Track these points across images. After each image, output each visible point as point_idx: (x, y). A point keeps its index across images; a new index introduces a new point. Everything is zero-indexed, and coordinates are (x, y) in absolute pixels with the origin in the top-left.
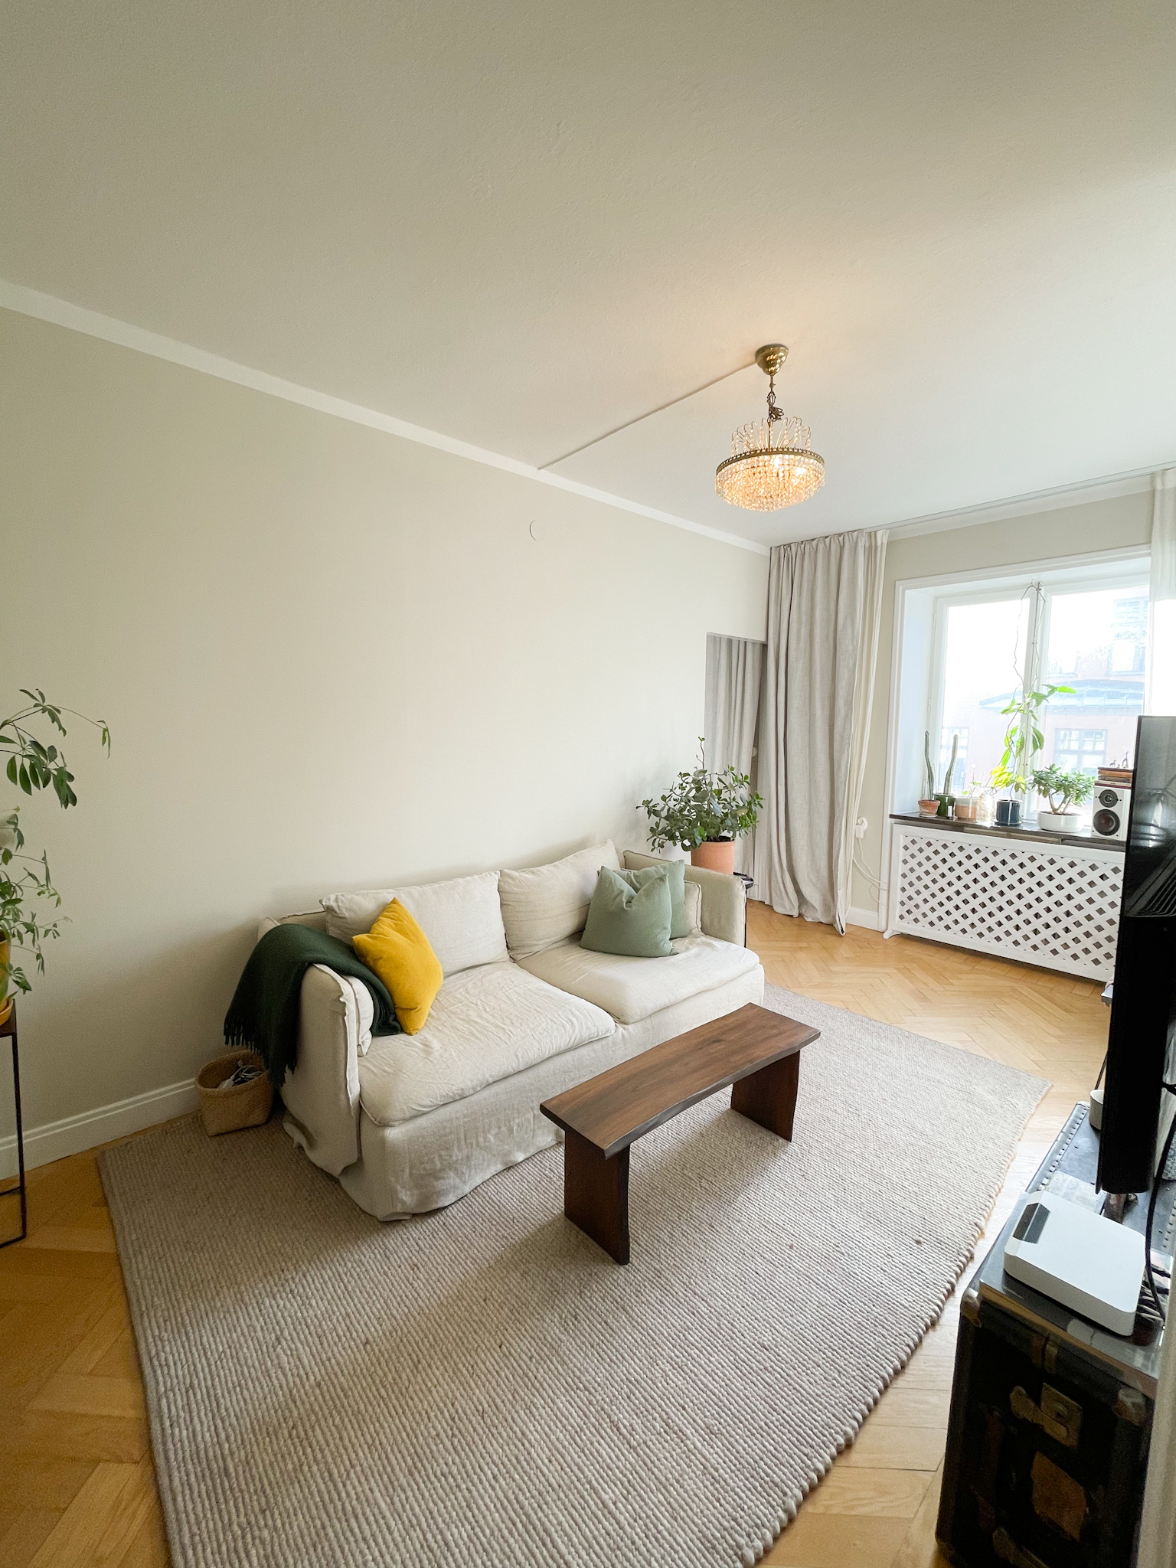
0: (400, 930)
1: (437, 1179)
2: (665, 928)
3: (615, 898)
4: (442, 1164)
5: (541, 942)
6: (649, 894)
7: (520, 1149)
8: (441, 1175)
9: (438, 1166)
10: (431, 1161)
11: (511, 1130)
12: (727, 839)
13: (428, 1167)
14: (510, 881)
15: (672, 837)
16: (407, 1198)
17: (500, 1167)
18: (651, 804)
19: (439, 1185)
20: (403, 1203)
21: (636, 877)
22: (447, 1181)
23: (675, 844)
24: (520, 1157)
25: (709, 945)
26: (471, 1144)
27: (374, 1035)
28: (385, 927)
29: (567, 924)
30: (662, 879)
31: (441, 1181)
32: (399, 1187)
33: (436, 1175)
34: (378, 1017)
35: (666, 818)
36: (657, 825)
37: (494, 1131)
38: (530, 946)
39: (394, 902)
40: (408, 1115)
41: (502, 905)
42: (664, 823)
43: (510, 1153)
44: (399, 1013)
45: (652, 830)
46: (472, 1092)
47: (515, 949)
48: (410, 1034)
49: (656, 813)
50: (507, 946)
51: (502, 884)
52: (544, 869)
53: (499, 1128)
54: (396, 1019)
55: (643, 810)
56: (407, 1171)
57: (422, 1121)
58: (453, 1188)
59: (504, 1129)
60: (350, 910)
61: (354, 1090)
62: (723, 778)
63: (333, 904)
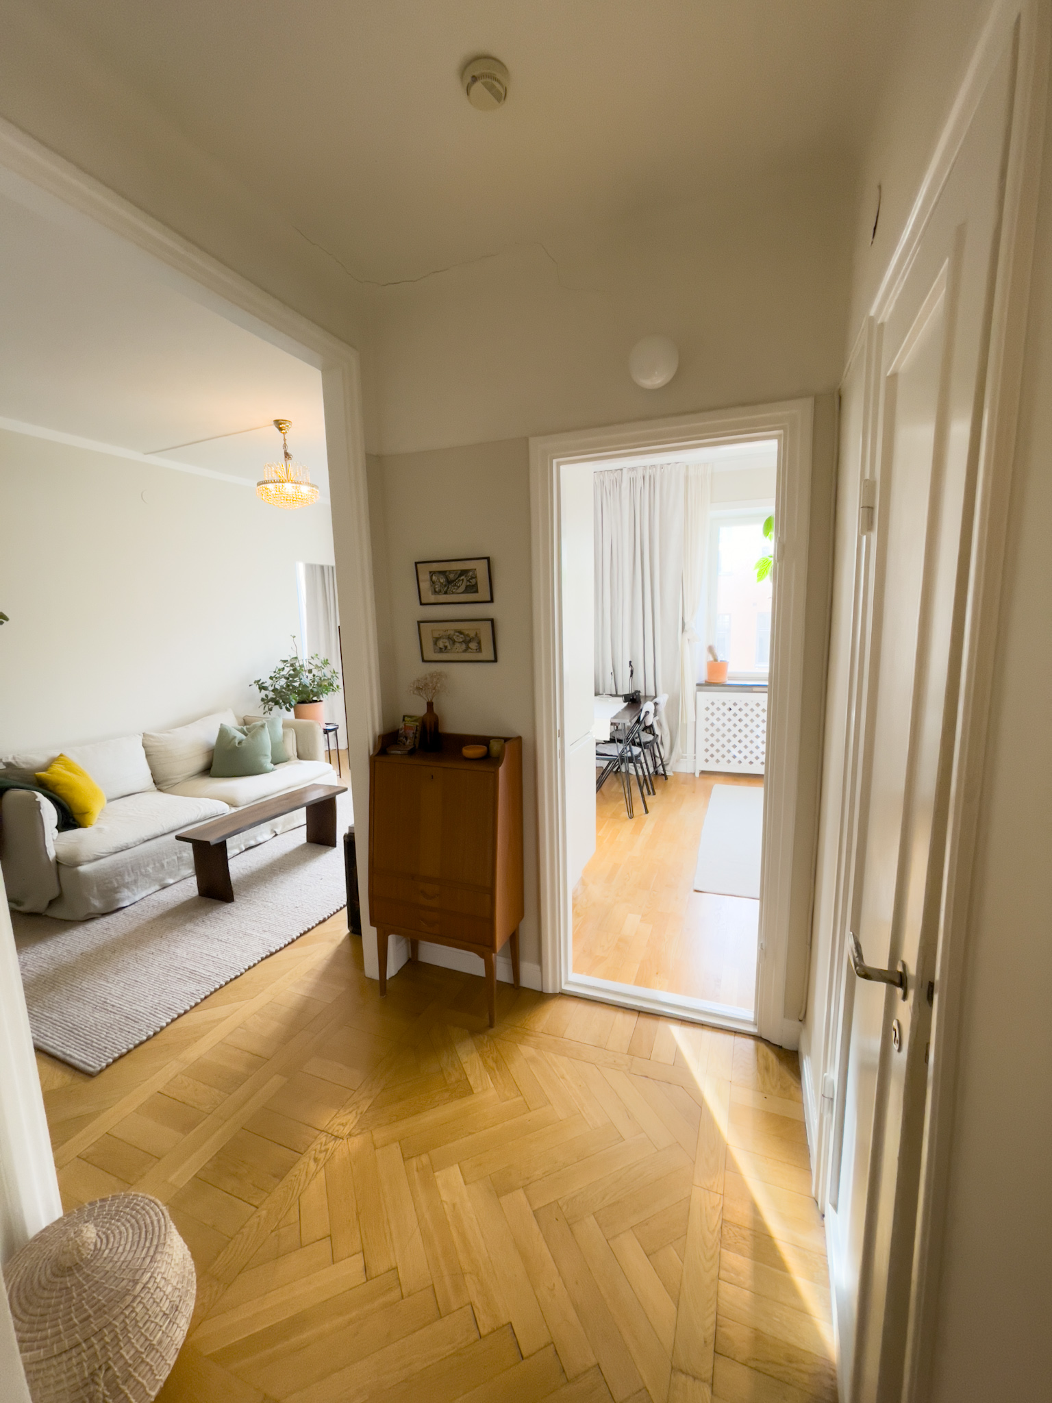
0: (70, 770)
1: (117, 893)
2: (266, 755)
3: (231, 742)
4: (118, 883)
5: (179, 776)
6: (253, 737)
7: (171, 877)
8: (118, 890)
9: (116, 885)
10: (111, 882)
11: (162, 866)
12: (316, 701)
13: (109, 885)
14: (151, 739)
15: (277, 703)
16: (97, 903)
17: (158, 887)
18: (260, 683)
19: (118, 896)
20: (95, 906)
21: (247, 729)
22: (123, 894)
23: (281, 708)
24: (171, 881)
25: (299, 763)
26: (137, 873)
27: (59, 831)
28: (57, 768)
29: (199, 762)
30: (263, 726)
31: (119, 894)
32: (91, 898)
33: (116, 890)
34: (61, 818)
35: (273, 691)
36: (267, 696)
37: (151, 866)
38: (172, 779)
39: (61, 755)
40: (92, 858)
41: (147, 756)
42: (271, 695)
43: (163, 879)
44: (75, 816)
45: (263, 700)
46: (134, 845)
47: (160, 783)
48: (86, 827)
49: (265, 688)
50: (154, 782)
51: (145, 742)
52: (178, 730)
53: (154, 864)
54: (74, 820)
55: (256, 687)
56: (95, 888)
57: (102, 861)
58: (126, 897)
59: (157, 865)
60: (27, 763)
61: (52, 854)
62: (311, 661)
63: (10, 760)
